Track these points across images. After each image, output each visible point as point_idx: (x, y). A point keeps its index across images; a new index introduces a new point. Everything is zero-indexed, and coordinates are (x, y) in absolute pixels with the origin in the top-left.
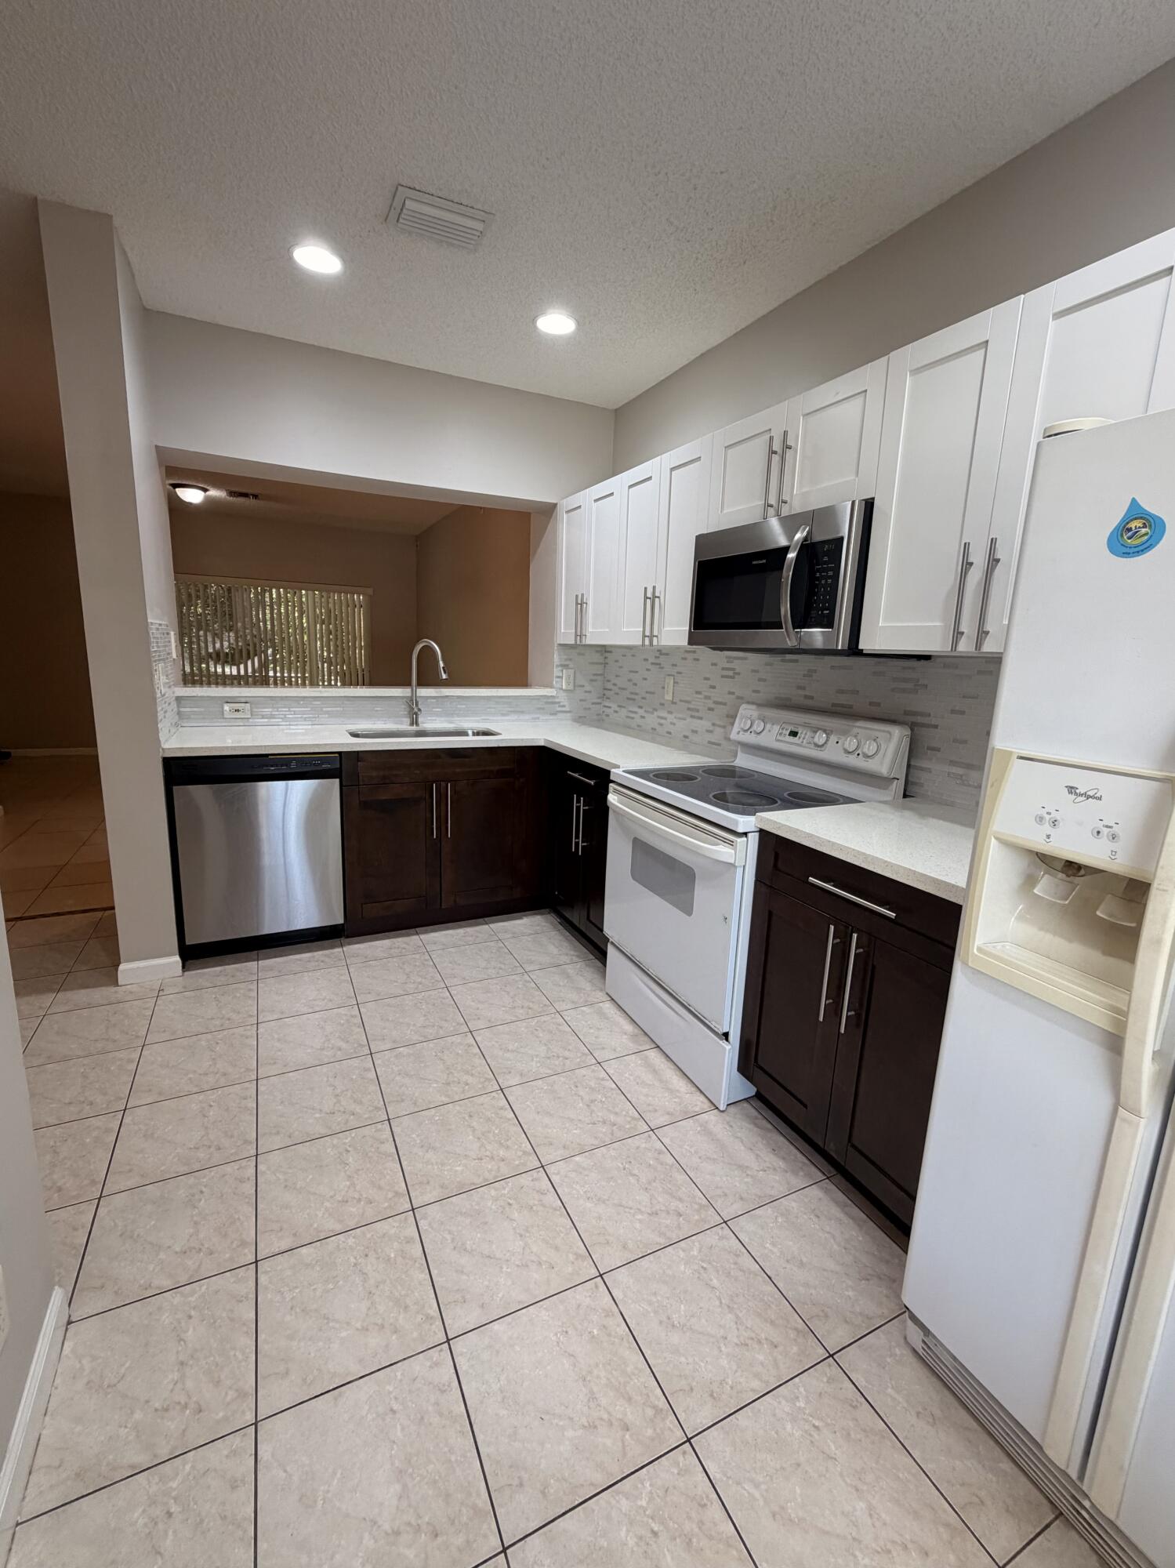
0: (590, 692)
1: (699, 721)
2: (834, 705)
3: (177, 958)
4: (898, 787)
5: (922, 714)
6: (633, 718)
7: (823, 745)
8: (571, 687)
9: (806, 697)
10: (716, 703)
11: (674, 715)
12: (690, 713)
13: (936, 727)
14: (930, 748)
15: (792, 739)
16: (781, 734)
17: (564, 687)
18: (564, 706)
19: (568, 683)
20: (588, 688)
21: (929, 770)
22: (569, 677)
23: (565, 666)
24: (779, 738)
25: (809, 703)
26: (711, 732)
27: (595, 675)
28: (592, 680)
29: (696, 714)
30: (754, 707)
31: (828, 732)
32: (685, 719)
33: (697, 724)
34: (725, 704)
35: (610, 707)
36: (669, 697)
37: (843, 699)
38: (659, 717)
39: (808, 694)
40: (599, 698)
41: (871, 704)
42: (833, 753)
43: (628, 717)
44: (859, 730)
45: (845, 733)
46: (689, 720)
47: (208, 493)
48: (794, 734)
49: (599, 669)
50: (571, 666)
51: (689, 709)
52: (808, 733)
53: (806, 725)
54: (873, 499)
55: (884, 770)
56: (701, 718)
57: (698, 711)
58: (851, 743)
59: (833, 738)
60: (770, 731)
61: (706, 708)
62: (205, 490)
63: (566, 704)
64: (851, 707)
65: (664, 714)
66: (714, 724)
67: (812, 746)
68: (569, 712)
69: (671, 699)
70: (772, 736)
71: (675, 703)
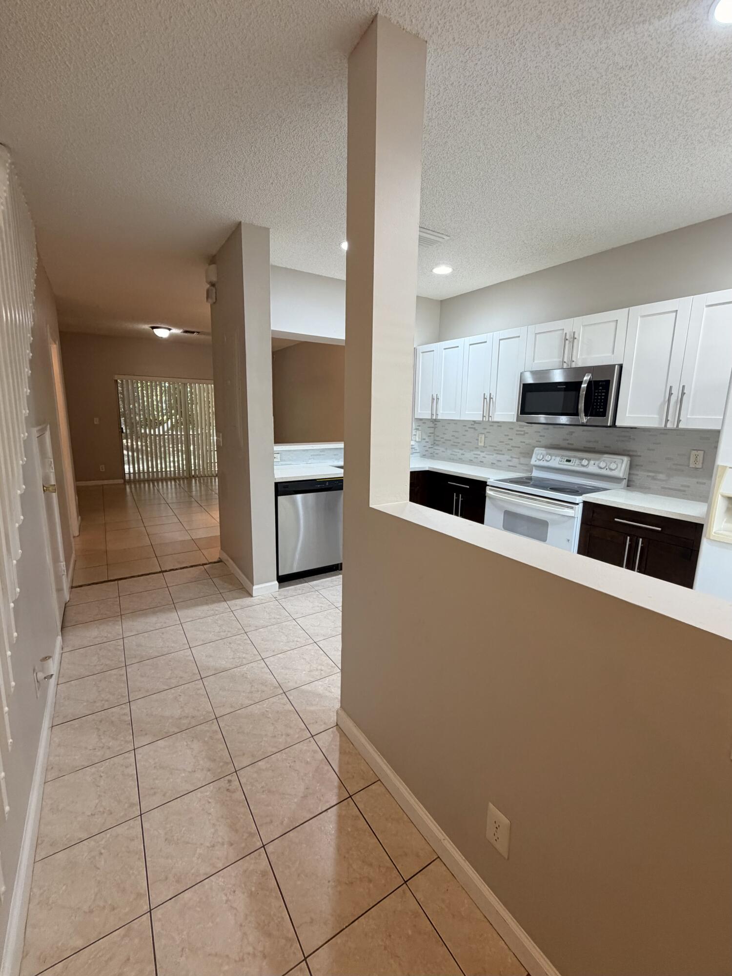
0: (428, 442)
1: (503, 456)
2: (584, 447)
3: (276, 582)
4: (625, 482)
5: (633, 451)
6: (456, 455)
7: (586, 466)
8: (420, 440)
9: (569, 444)
10: (512, 447)
11: (485, 453)
12: (497, 452)
13: (640, 456)
14: (637, 465)
15: (568, 463)
16: (561, 461)
17: (417, 440)
18: (416, 450)
19: (419, 438)
20: (427, 440)
21: (637, 475)
22: (419, 435)
23: (417, 429)
24: (560, 463)
25: (570, 446)
26: (510, 461)
27: (430, 433)
28: (429, 436)
29: (501, 452)
30: (543, 449)
31: (589, 460)
32: (493, 455)
33: (500, 457)
34: (519, 447)
35: (439, 450)
36: (482, 444)
37: (591, 445)
38: (474, 454)
39: (570, 442)
40: (432, 445)
41: (605, 447)
42: (592, 468)
43: (451, 454)
44: (606, 459)
45: (598, 459)
46: (495, 455)
47: (171, 331)
48: (569, 461)
49: (432, 430)
50: (420, 429)
51: (495, 450)
52: (576, 462)
53: (575, 457)
54: (622, 364)
55: (621, 475)
56: (503, 454)
57: (501, 451)
58: (602, 465)
59: (592, 462)
60: (554, 460)
61: (507, 450)
62: (170, 329)
63: (417, 448)
64: (595, 448)
65: (479, 453)
66: (512, 457)
67: (580, 466)
68: (419, 452)
69: (483, 445)
70: (556, 461)
71: (486, 447)
